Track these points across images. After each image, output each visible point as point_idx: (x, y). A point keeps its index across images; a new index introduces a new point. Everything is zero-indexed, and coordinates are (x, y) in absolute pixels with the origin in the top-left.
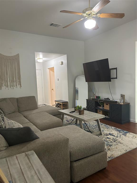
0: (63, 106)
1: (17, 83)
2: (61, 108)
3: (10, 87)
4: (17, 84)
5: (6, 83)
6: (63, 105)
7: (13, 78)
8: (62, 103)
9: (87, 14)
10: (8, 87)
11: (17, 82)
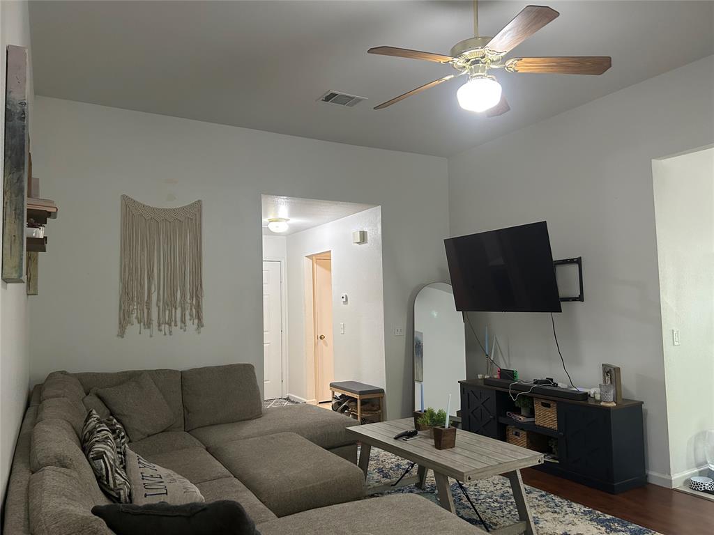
0: (365, 407)
1: (187, 313)
2: (355, 417)
3: (159, 325)
4: (188, 317)
5: (146, 311)
6: (363, 403)
7: (173, 294)
8: (361, 393)
9: (468, 61)
10: (149, 327)
11: (188, 306)
